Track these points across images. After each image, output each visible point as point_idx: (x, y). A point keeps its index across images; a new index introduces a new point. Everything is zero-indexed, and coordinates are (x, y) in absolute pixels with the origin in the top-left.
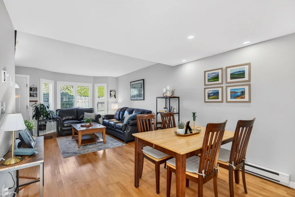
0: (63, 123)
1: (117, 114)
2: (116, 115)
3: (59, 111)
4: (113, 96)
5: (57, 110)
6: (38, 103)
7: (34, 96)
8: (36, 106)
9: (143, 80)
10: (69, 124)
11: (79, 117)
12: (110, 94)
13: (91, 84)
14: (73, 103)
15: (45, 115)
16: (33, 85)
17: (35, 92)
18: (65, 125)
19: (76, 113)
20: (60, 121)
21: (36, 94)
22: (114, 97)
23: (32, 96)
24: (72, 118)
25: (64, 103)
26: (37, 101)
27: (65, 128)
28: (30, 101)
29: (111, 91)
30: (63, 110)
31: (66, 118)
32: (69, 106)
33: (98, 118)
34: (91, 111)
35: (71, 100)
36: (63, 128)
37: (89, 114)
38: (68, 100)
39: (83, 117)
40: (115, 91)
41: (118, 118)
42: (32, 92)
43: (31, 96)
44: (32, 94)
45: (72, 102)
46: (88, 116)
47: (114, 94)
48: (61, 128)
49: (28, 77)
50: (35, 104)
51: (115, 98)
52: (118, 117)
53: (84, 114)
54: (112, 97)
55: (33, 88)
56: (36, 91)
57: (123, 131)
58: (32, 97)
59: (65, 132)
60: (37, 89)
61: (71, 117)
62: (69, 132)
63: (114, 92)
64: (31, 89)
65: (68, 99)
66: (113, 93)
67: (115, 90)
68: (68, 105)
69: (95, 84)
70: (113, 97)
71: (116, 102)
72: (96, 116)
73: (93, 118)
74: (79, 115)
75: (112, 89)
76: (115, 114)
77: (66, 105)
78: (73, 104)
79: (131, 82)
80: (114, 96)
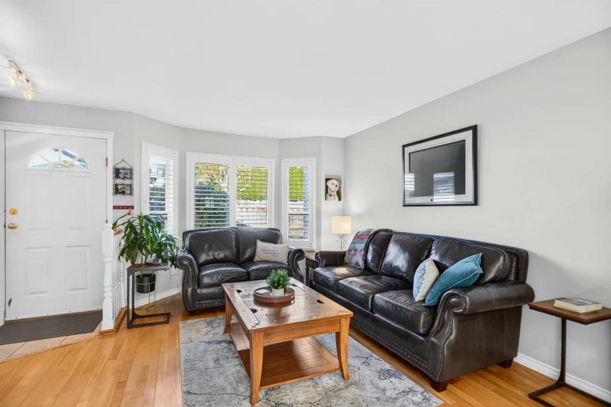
0: (199, 274)
1: (356, 250)
2: (353, 252)
3: (189, 235)
4: (333, 194)
5: (185, 234)
6: (136, 212)
7: (123, 193)
8: (129, 220)
9: (474, 129)
10: (217, 279)
11: (244, 255)
12: (327, 187)
13: (273, 161)
14: (225, 213)
15: (152, 247)
16: (123, 160)
17: (127, 182)
18: (206, 280)
19: (234, 243)
20: (190, 270)
21: (131, 185)
22: (336, 196)
23: (120, 193)
24: (225, 256)
25: (204, 213)
26: (132, 207)
27: (205, 291)
28: (115, 207)
29: (327, 180)
30: (201, 234)
31: (209, 258)
32: (217, 222)
33: (297, 260)
34: (273, 237)
35: (220, 206)
36: (198, 291)
37: (271, 246)
38: (215, 205)
39: (254, 254)
40: (339, 181)
41: (361, 263)
42: (119, 181)
43: (117, 191)
44: (119, 187)
45: (222, 209)
46: (265, 251)
47: (337, 189)
48: (194, 291)
49: (110, 137)
50: (129, 214)
51: (340, 199)
52: (363, 260)
53: (255, 244)
54: (331, 195)
55: (124, 169)
56: (131, 178)
57: (425, 335)
58: (119, 197)
59: (205, 304)
60: (131, 173)
61: (221, 255)
62: (216, 303)
63: (336, 183)
64: (117, 172)
65: (215, 201)
66: (332, 185)
67: (340, 176)
68: (214, 217)
69: (283, 160)
70: (333, 198)
71: (344, 213)
72: (289, 254)
73: (283, 258)
74: (241, 248)
75: (330, 174)
76: (350, 250)
77: (210, 217)
78: (225, 217)
79: (404, 146)
80: (336, 192)
